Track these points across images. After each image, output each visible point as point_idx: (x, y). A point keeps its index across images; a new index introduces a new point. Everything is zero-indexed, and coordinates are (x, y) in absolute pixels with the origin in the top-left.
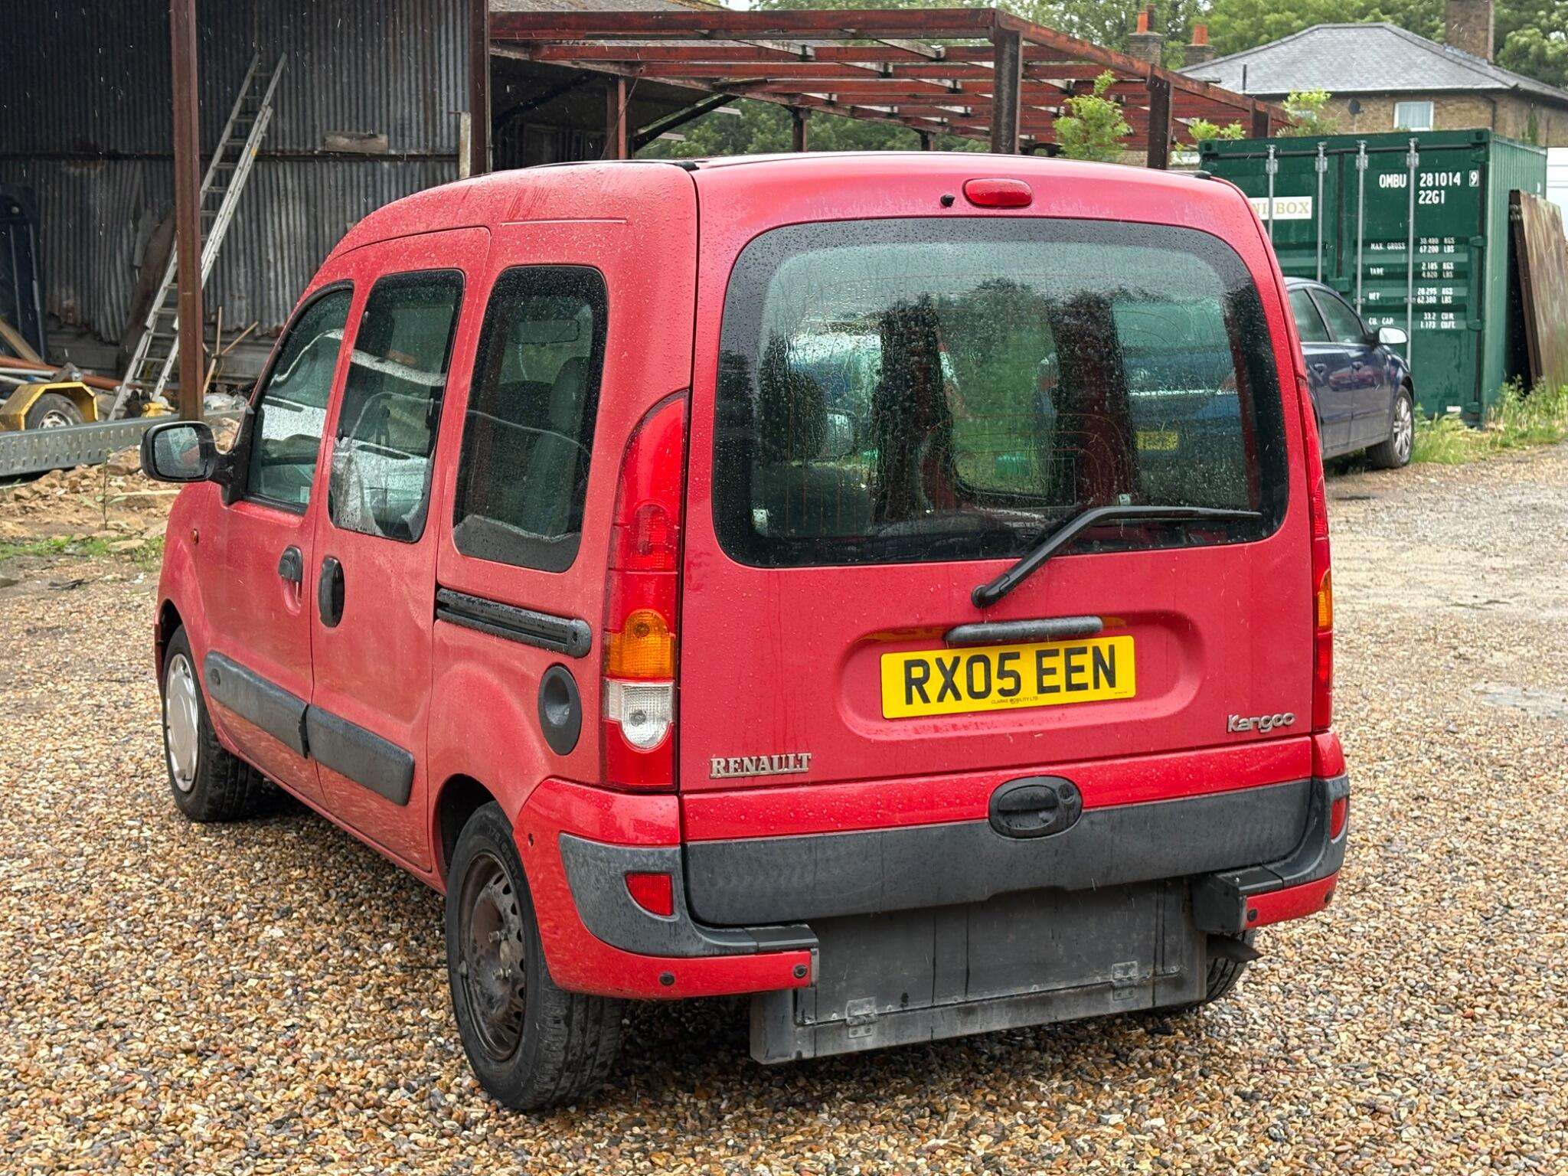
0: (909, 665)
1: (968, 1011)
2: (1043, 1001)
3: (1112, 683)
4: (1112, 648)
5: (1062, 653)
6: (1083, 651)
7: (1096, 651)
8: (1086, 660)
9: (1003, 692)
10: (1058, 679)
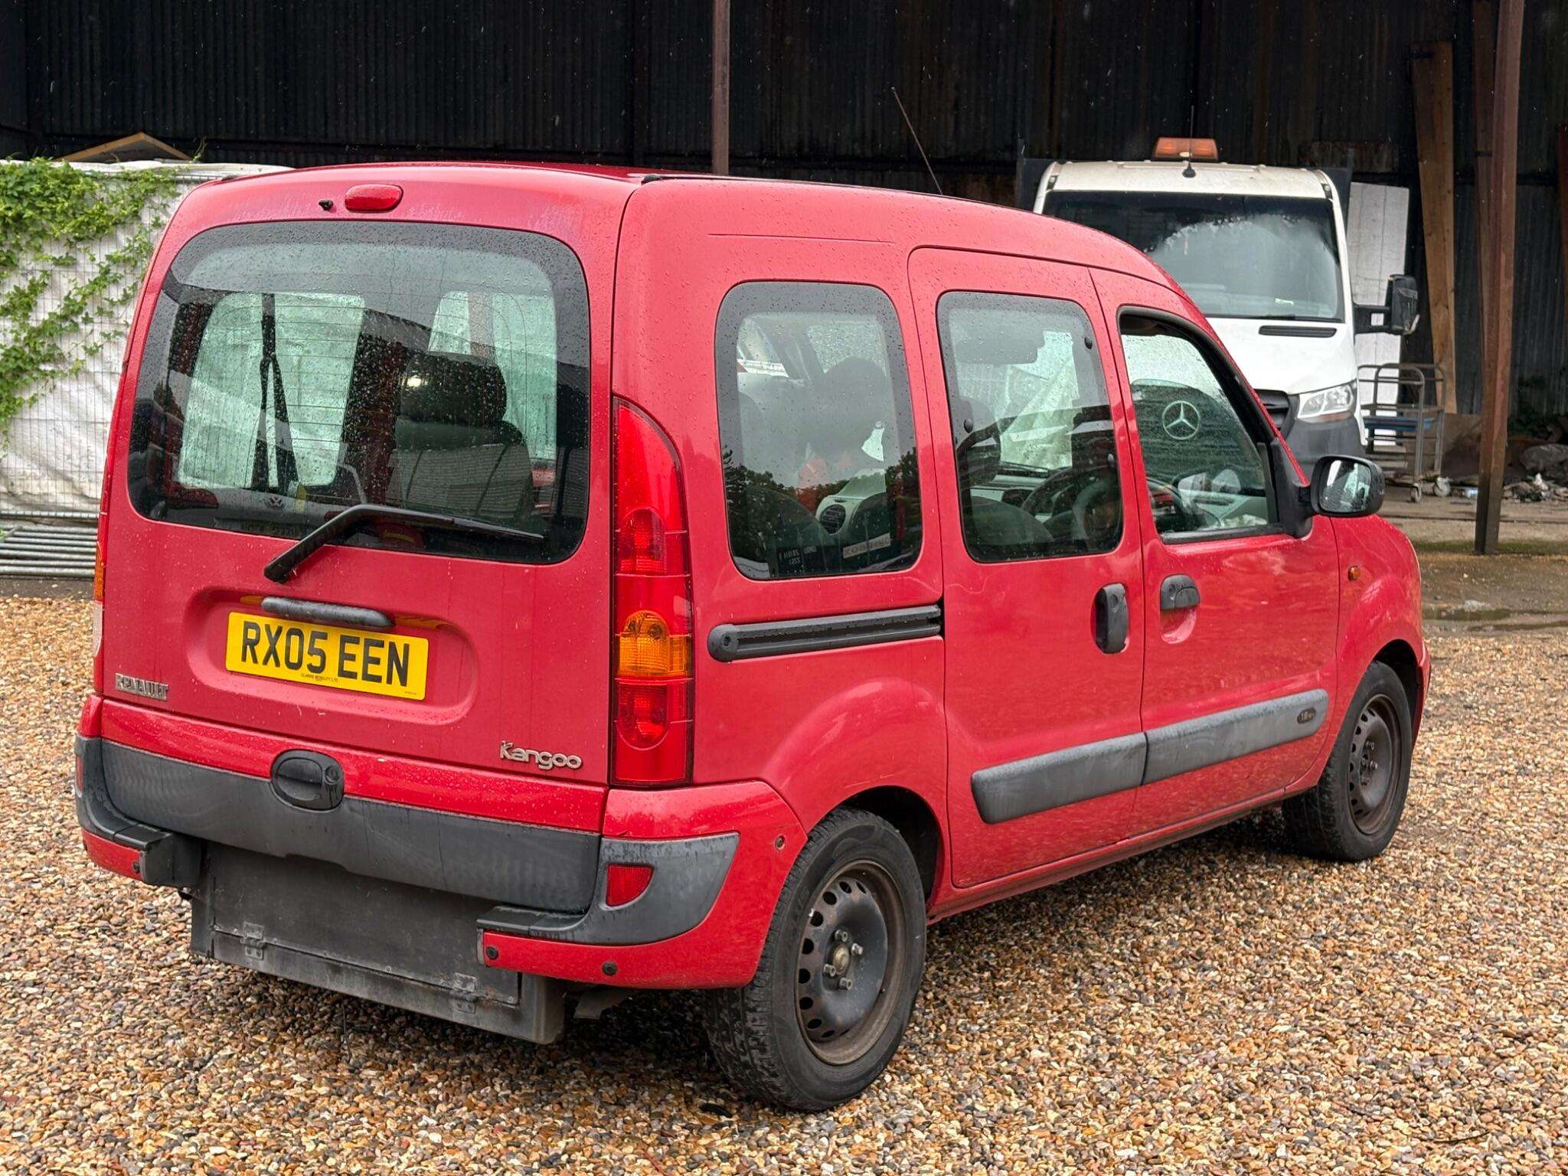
0: (248, 626)
1: (336, 969)
2: (396, 984)
3: (404, 681)
4: (407, 647)
5: (362, 642)
6: (381, 645)
7: (392, 646)
8: (383, 654)
9: (311, 668)
10: (356, 666)
